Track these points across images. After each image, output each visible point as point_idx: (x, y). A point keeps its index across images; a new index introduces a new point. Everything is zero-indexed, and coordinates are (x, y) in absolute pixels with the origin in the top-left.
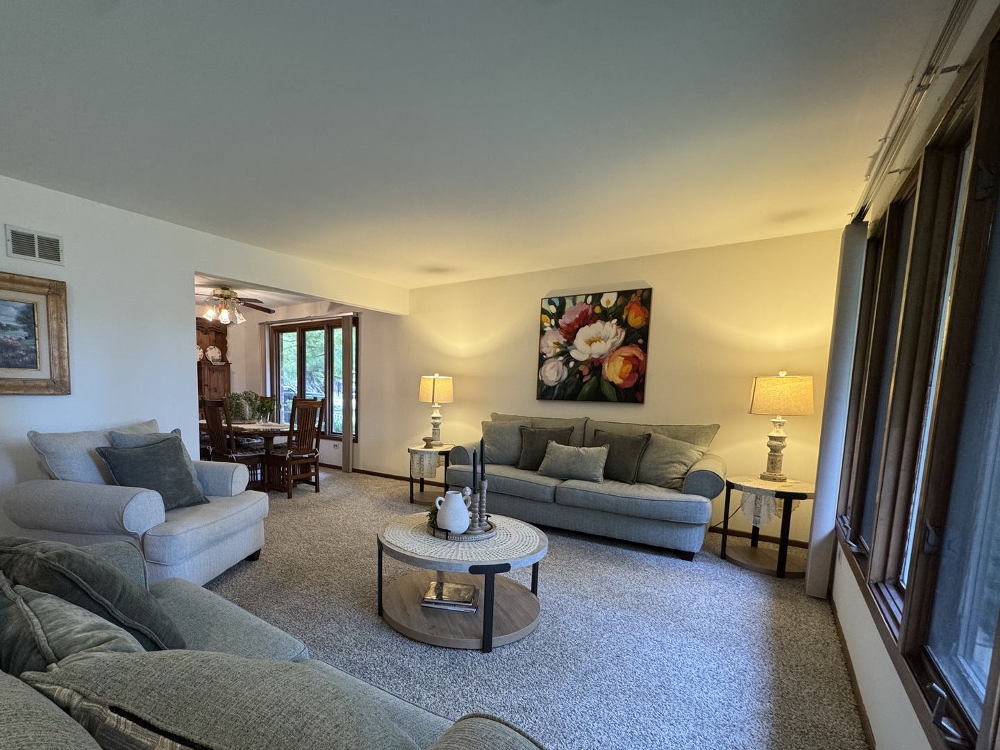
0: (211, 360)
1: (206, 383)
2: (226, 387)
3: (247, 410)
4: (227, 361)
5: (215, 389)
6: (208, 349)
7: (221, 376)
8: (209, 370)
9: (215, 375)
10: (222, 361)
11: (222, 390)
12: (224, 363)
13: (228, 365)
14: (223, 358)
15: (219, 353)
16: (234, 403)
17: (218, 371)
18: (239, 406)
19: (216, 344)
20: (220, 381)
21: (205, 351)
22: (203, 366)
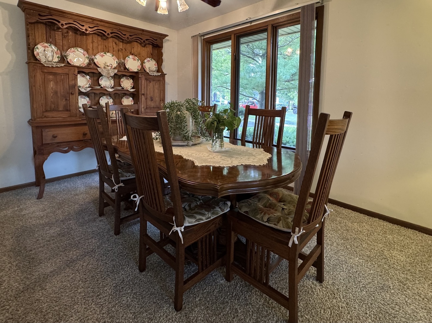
0: (148, 71)
1: (143, 92)
2: (162, 97)
3: (190, 125)
4: (162, 72)
5: (151, 98)
6: (146, 61)
7: (157, 86)
8: (146, 79)
9: (151, 84)
10: (158, 71)
11: (157, 99)
12: (159, 74)
13: (163, 75)
14: (159, 70)
15: (155, 65)
16: (173, 115)
17: (154, 80)
18: (180, 120)
19: (152, 56)
20: (156, 91)
21: (142, 63)
22: (140, 76)
